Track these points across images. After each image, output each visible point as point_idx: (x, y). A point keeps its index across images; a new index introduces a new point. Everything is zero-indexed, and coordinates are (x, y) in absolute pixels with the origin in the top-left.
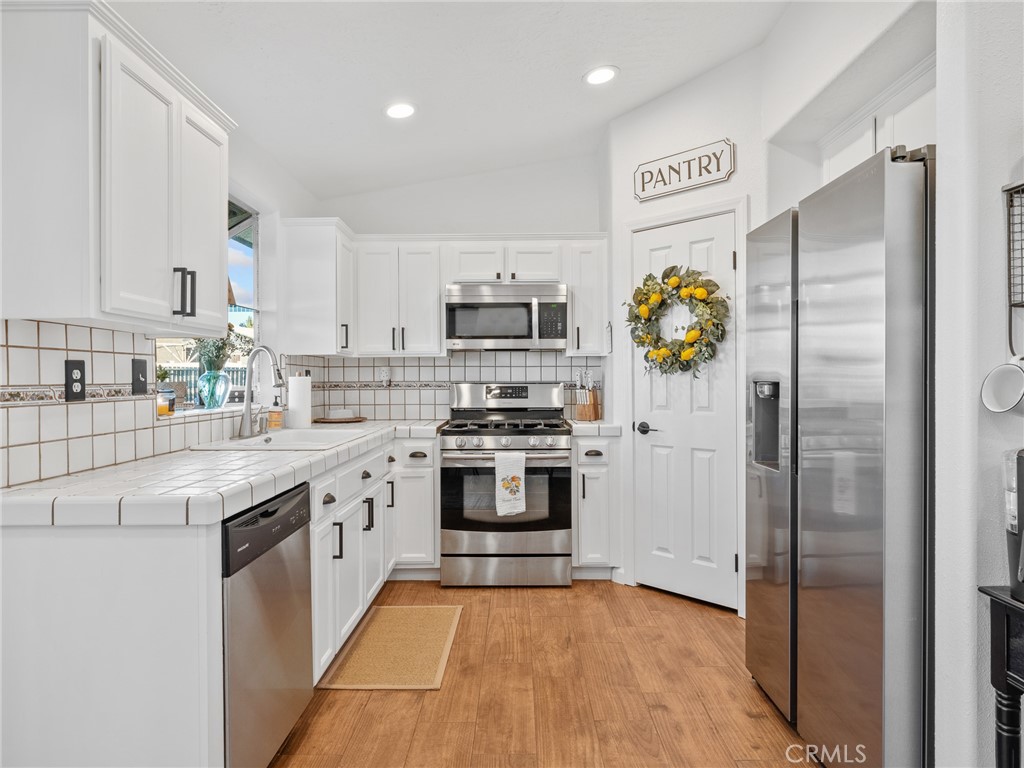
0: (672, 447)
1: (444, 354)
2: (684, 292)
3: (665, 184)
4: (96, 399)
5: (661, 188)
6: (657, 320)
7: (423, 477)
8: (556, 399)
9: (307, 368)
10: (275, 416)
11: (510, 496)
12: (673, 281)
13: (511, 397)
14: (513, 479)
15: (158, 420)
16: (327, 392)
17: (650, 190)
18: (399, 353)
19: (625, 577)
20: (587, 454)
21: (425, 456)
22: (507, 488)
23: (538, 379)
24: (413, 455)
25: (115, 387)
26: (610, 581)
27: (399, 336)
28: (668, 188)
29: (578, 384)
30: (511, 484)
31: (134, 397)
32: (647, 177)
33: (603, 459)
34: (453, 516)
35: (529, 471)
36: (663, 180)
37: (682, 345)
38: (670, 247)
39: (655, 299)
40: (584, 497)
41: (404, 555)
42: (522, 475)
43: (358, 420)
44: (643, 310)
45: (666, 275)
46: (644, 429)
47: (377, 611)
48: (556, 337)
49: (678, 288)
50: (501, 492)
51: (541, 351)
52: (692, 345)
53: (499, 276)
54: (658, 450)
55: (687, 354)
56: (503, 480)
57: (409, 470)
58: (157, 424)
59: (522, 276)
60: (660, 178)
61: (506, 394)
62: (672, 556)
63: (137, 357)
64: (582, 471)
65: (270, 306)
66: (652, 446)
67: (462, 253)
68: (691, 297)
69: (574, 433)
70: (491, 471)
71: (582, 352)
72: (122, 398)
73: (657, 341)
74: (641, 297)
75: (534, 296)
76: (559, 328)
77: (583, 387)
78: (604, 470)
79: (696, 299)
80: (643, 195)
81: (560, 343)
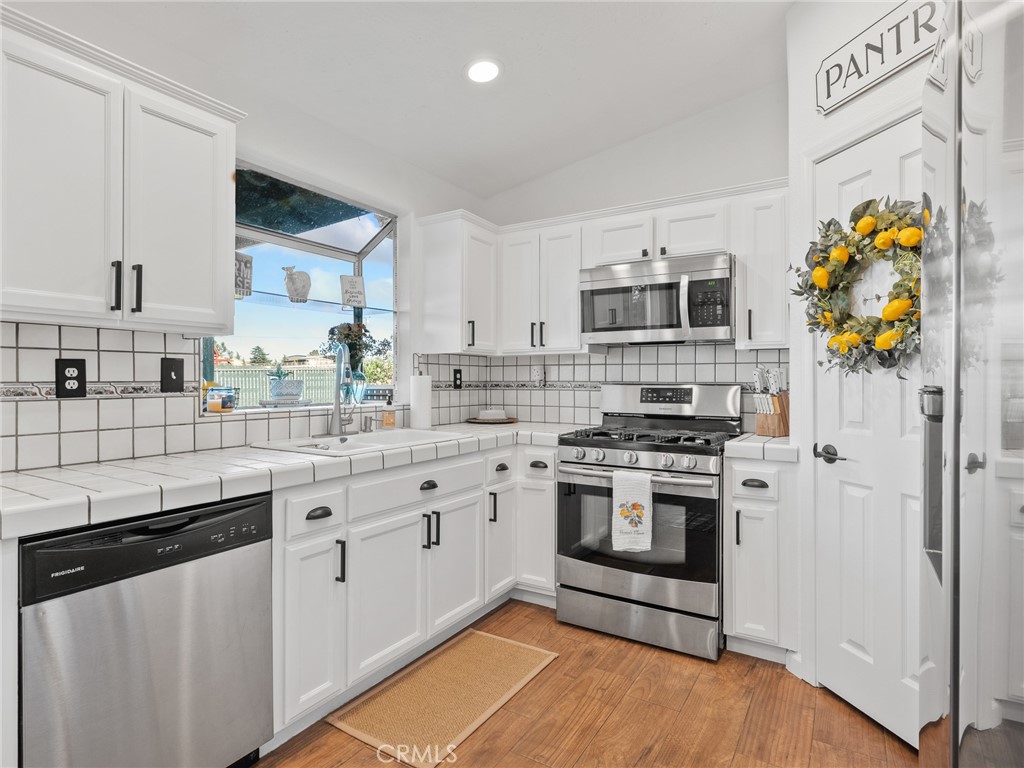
0: (870, 488)
1: (586, 350)
2: (881, 239)
3: (860, 75)
4: (104, 396)
5: (855, 84)
6: (846, 289)
7: (544, 490)
8: (731, 406)
9: (457, 368)
10: (386, 414)
11: (630, 528)
12: (866, 222)
13: (671, 401)
14: (635, 506)
15: (200, 416)
16: (488, 392)
17: (839, 93)
18: (538, 351)
19: (801, 667)
20: (744, 484)
21: (546, 467)
22: (626, 517)
23: (711, 380)
24: (535, 465)
25: (133, 385)
26: (784, 666)
27: (538, 331)
28: (867, 80)
29: (758, 386)
30: (633, 512)
31: (164, 394)
32: (834, 73)
33: (770, 492)
34: (569, 542)
35: (659, 498)
36: (858, 70)
37: (877, 326)
38: (869, 173)
39: (837, 255)
40: (738, 543)
41: (525, 576)
42: (647, 502)
43: (510, 421)
44: (820, 276)
45: (856, 217)
46: (830, 455)
47: (472, 634)
48: (714, 324)
49: (874, 233)
50: (619, 522)
51: (695, 343)
52: (891, 324)
53: (645, 253)
54: (851, 491)
55: (885, 340)
56: (622, 506)
57: (530, 481)
58: (198, 420)
59: (674, 250)
60: (853, 69)
61: (665, 398)
62: (870, 660)
63: (168, 356)
64: (738, 506)
65: (405, 306)
66: (841, 481)
67: (605, 231)
68: (894, 244)
69: (726, 454)
70: (608, 492)
71: (755, 344)
72: (144, 395)
73: (843, 320)
74: (818, 256)
75: (684, 273)
76: (719, 312)
77: (766, 390)
78: (771, 508)
79: (901, 247)
80: (827, 104)
81: (721, 332)
